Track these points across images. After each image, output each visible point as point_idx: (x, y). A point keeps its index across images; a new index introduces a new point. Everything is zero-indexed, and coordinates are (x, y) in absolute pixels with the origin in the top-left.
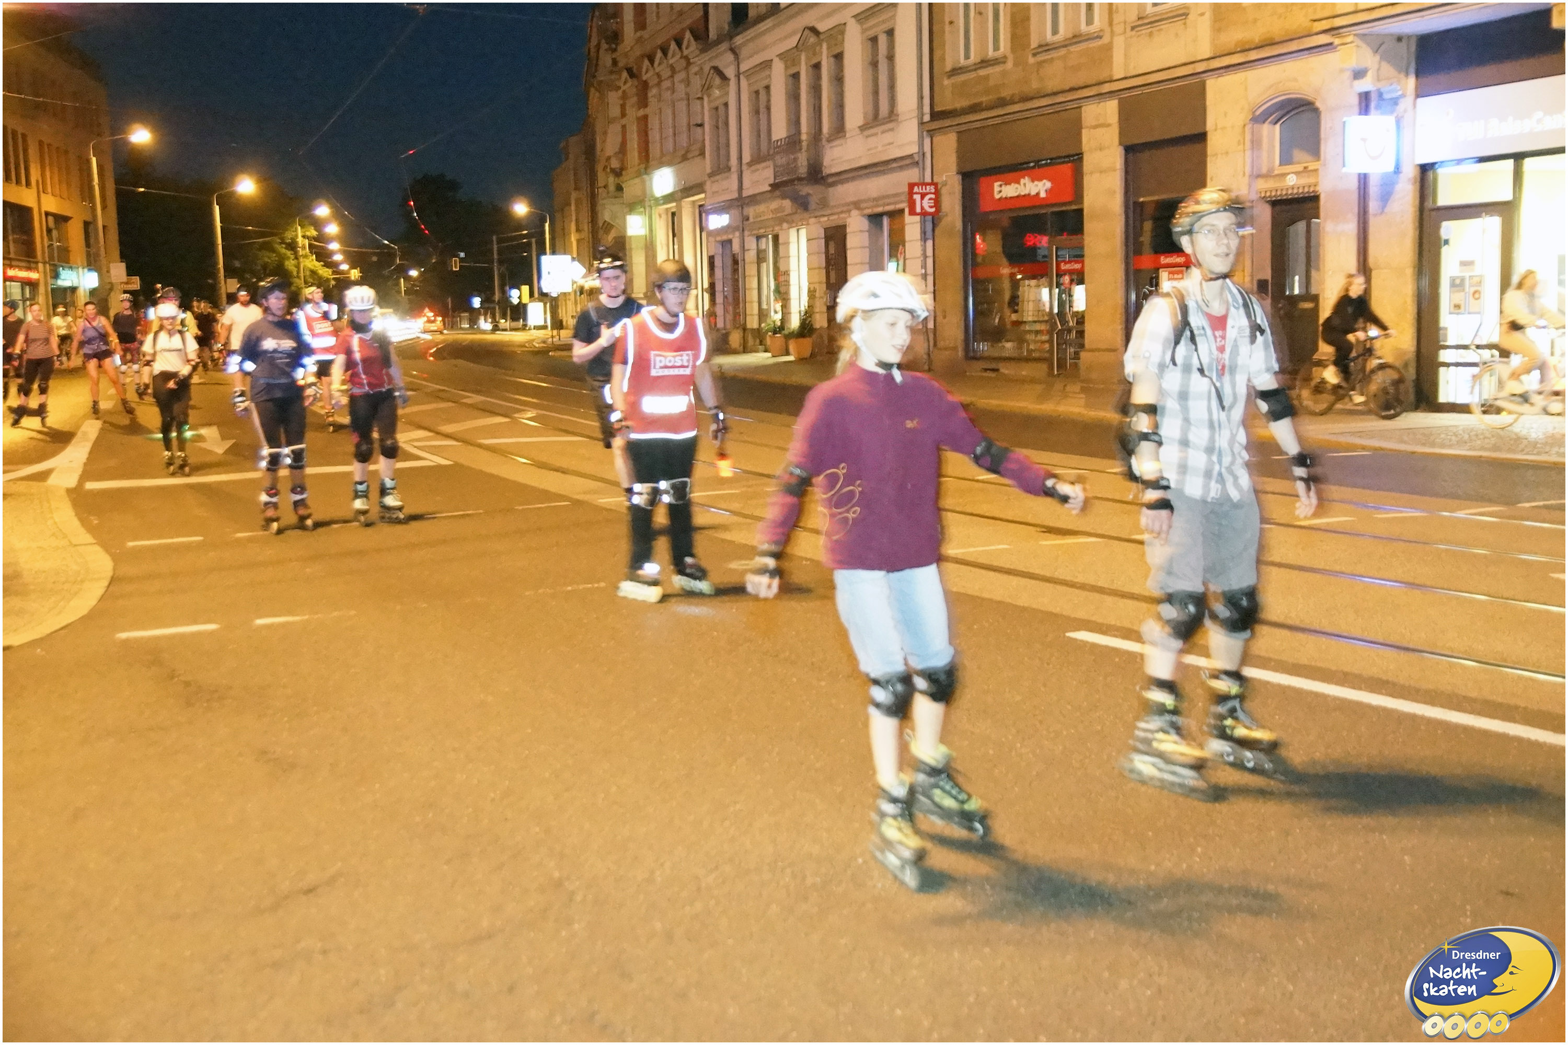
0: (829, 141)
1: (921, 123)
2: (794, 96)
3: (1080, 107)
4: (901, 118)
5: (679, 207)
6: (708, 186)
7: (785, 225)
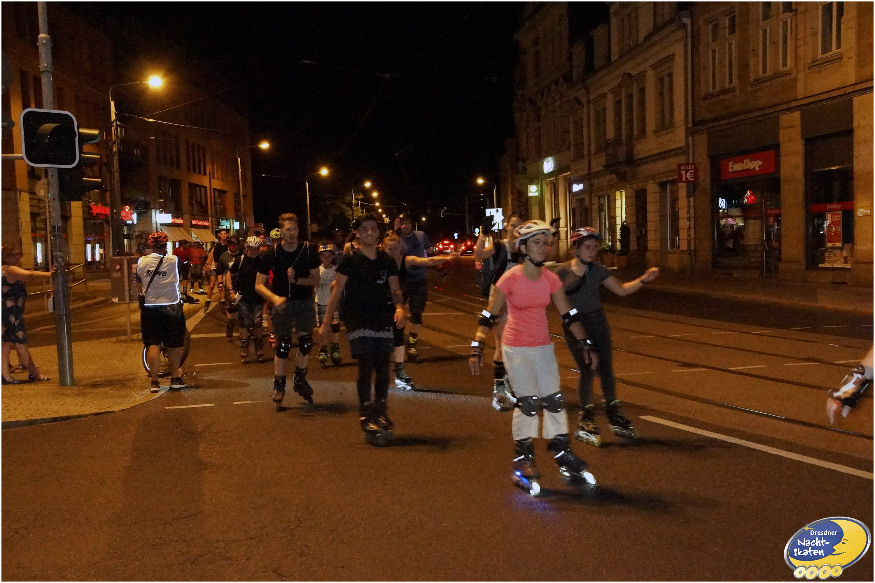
0: (637, 140)
1: (687, 128)
2: (618, 114)
3: (778, 116)
4: (676, 126)
5: (557, 180)
6: (572, 167)
7: (613, 190)
